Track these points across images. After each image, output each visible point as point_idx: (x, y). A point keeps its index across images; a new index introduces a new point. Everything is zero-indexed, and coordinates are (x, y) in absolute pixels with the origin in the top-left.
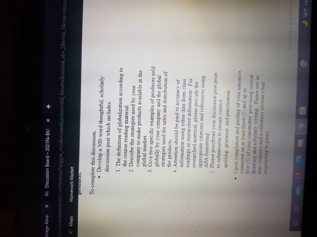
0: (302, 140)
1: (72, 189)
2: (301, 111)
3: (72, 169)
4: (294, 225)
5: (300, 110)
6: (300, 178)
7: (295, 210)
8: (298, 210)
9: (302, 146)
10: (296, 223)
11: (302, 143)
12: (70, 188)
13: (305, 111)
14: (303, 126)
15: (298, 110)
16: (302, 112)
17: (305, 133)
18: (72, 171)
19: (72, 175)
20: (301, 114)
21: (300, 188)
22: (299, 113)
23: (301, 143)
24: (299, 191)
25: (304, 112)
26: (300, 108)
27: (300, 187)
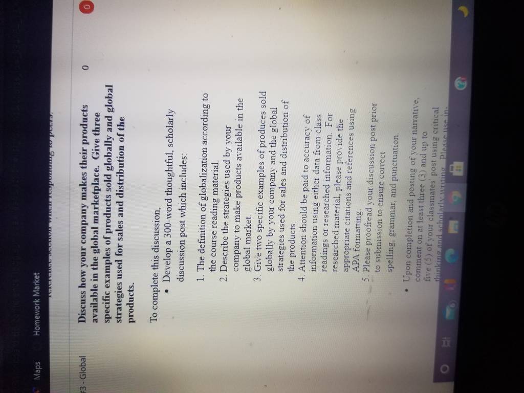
0: (457, 222)
1: (37, 312)
2: (455, 169)
3: (36, 277)
4: (442, 372)
5: (452, 167)
6: (452, 289)
7: (444, 345)
8: (449, 345)
9: (456, 232)
10: (445, 369)
11: (457, 227)
12: (34, 311)
13: (462, 169)
14: (458, 196)
15: (450, 168)
16: (457, 170)
17: (462, 209)
18: (37, 280)
19: (37, 288)
20: (454, 175)
21: (451, 306)
22: (452, 173)
23: (455, 227)
24: (451, 312)
25: (460, 170)
26: (452, 164)
27: (453, 306)
